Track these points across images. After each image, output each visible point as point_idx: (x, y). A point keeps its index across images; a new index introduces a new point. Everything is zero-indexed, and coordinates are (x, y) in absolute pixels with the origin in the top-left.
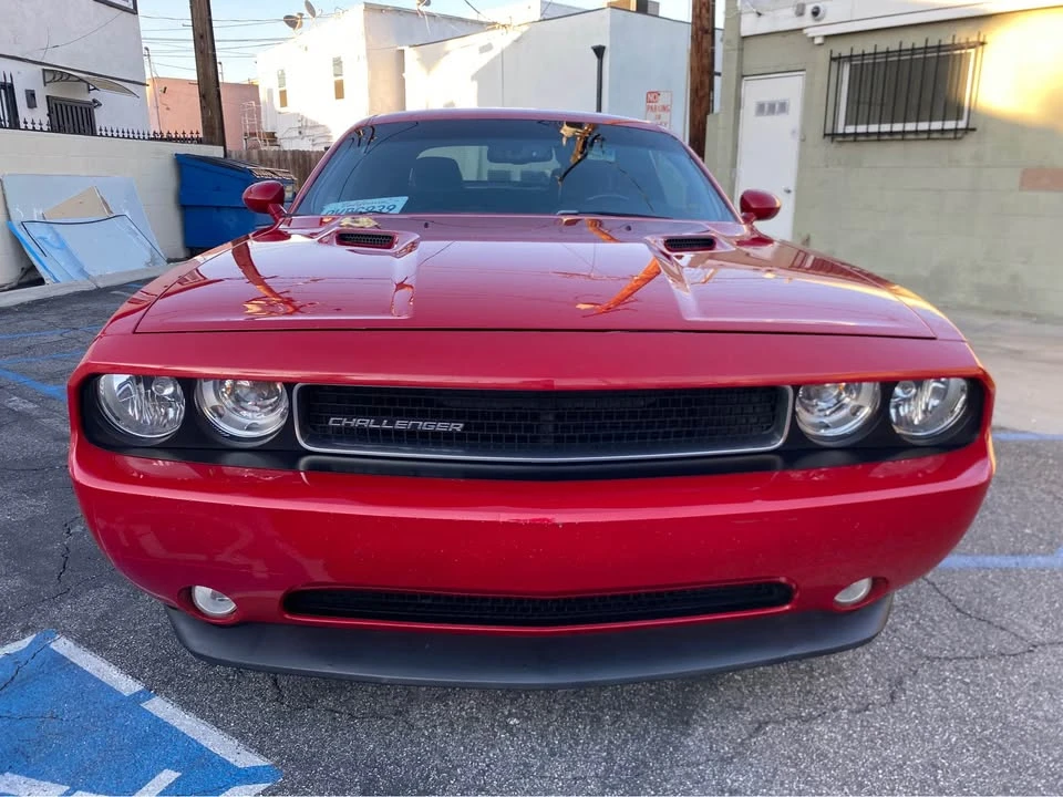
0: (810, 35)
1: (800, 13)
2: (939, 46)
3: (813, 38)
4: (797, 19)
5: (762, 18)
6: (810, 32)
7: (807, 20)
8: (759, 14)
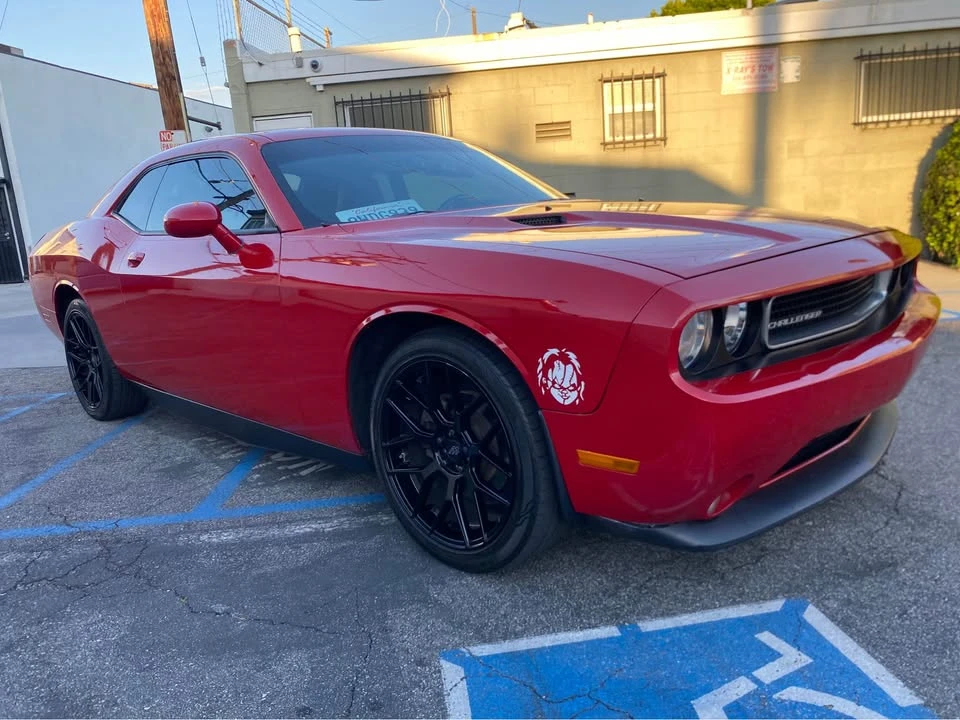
0: (312, 84)
1: (300, 65)
2: (420, 95)
3: (315, 86)
4: (297, 70)
5: (263, 67)
6: (312, 81)
7: (307, 71)
8: (261, 64)
